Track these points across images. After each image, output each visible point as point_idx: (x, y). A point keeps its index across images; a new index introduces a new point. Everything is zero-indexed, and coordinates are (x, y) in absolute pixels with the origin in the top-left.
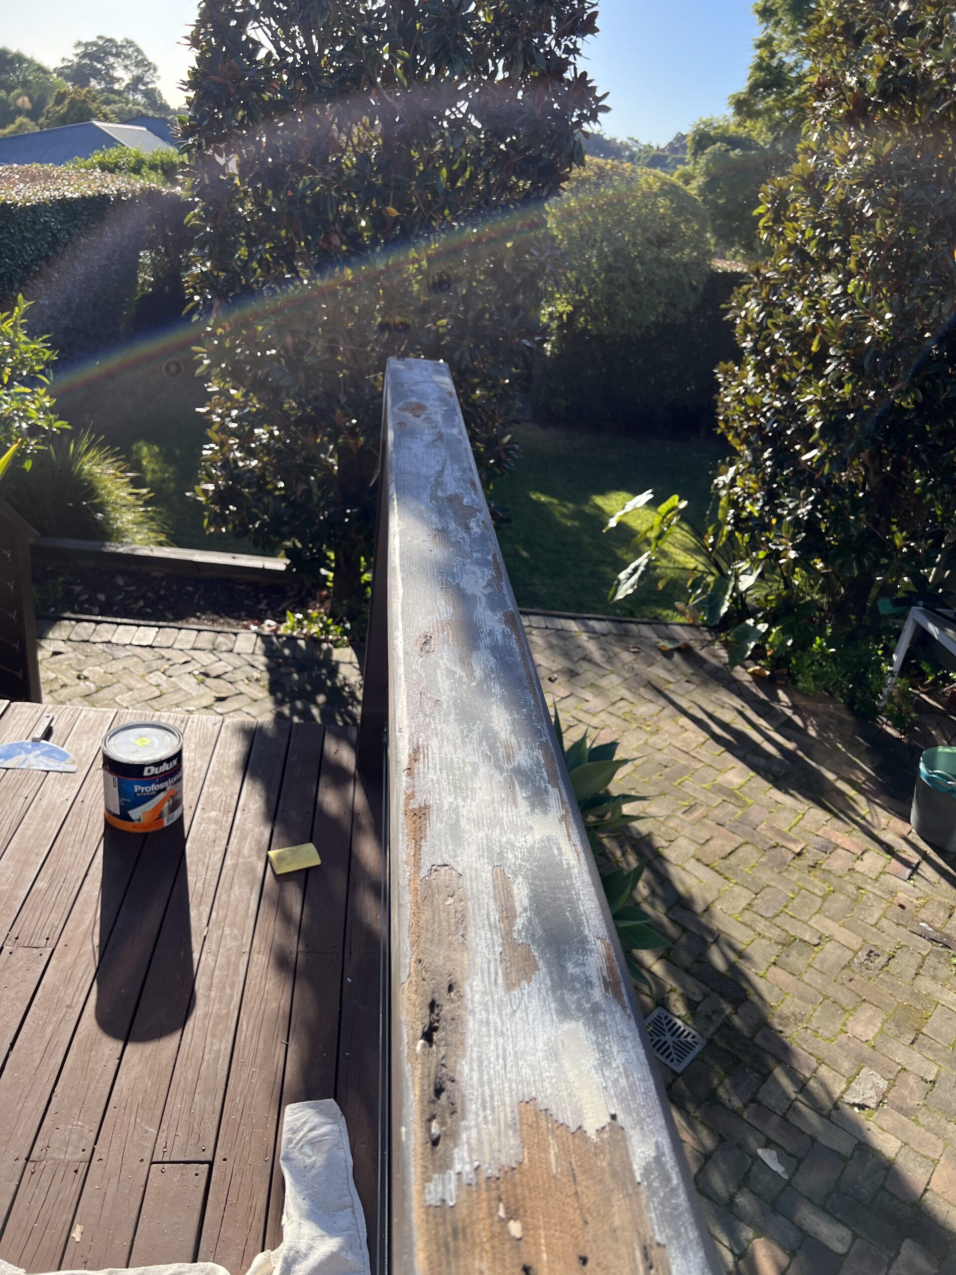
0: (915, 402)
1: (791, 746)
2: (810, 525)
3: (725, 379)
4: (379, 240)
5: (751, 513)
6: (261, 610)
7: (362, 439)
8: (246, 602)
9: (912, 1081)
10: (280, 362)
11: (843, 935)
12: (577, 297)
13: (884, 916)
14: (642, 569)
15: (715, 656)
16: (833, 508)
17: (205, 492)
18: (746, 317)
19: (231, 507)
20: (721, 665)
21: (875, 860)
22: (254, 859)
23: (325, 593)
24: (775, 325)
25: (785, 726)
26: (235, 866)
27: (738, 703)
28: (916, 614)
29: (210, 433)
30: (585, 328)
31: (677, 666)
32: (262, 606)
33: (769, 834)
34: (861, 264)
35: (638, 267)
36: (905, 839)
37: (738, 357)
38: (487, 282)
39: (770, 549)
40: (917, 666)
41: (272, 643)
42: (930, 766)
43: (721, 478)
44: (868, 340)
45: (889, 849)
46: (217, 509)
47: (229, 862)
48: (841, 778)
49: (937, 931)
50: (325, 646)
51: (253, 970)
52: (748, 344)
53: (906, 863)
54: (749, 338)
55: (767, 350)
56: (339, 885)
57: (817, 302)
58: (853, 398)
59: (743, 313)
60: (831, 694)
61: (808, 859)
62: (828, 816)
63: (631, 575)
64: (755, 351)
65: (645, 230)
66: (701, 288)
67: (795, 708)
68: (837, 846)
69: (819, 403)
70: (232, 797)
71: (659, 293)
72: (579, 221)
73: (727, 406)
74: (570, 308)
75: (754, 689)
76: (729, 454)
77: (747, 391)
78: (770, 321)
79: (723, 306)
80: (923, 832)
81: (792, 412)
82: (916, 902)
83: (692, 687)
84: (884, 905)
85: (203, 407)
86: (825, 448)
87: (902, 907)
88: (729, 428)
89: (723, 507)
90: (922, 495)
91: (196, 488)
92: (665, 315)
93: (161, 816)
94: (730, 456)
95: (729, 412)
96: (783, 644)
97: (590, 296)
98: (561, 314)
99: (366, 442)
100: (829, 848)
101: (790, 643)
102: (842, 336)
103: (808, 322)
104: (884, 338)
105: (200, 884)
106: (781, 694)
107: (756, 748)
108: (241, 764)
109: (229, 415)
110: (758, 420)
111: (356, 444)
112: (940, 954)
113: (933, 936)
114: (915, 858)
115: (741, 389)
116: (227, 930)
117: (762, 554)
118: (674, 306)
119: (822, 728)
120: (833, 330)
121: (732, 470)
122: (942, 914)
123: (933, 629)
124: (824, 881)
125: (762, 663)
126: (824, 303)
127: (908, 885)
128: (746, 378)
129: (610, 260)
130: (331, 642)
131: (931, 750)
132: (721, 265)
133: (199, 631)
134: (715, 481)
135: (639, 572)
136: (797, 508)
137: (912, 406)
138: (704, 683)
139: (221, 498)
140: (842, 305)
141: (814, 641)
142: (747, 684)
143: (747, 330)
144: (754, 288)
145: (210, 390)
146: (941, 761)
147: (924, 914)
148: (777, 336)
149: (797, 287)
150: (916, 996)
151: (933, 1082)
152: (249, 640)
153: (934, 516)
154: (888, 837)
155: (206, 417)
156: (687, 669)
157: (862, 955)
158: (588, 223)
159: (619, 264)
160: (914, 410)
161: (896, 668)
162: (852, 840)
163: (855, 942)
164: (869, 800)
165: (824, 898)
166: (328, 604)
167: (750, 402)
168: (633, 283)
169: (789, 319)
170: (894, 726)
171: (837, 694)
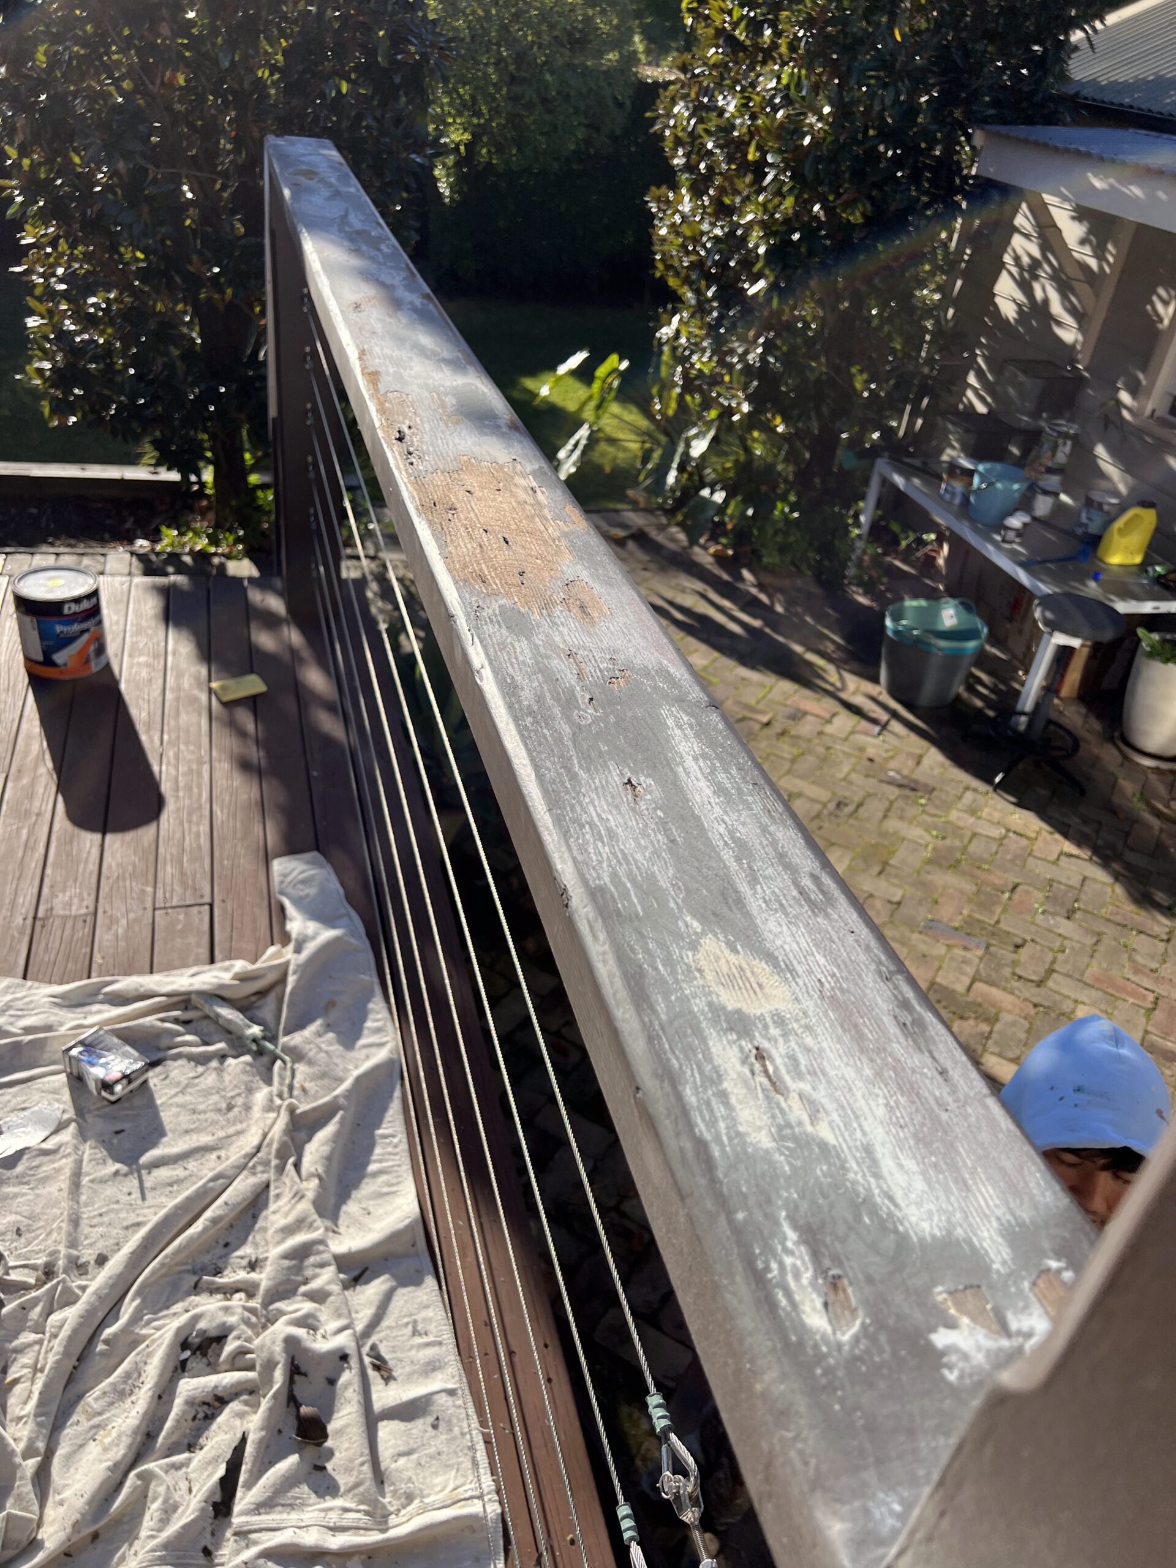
0: (863, 215)
1: (757, 623)
2: (762, 372)
3: (659, 209)
4: (219, 28)
5: (700, 370)
6: (128, 531)
7: (229, 291)
8: (108, 522)
9: (878, 904)
10: (115, 194)
11: (813, 791)
12: (475, 121)
13: (853, 770)
14: (583, 442)
15: (673, 540)
16: (785, 348)
17: (40, 372)
18: (675, 126)
19: (76, 391)
20: (678, 549)
21: (844, 721)
22: (196, 692)
23: (205, 503)
24: (707, 131)
25: (750, 605)
26: (178, 699)
27: (699, 586)
28: (882, 466)
29: (32, 303)
30: (490, 163)
31: (631, 554)
32: (129, 525)
33: (736, 709)
34: (793, 47)
35: (548, 77)
36: (873, 699)
37: (669, 178)
38: (360, 81)
39: (722, 405)
40: (886, 529)
41: (150, 561)
42: (896, 619)
43: (664, 330)
44: (807, 141)
45: (855, 710)
46: (59, 394)
47: (169, 696)
48: (809, 649)
49: (904, 777)
50: (216, 560)
51: (217, 775)
52: (678, 161)
53: (874, 721)
54: (680, 152)
55: (702, 166)
56: (289, 705)
57: (750, 99)
58: (796, 214)
59: (672, 122)
60: (799, 569)
61: (777, 727)
62: (796, 687)
63: (572, 451)
64: (690, 167)
65: (552, 27)
66: (628, 102)
67: (761, 586)
68: (805, 713)
69: (763, 224)
70: (158, 644)
71: (577, 111)
72: (466, 16)
73: (663, 240)
74: (467, 136)
75: (717, 571)
76: (671, 301)
77: (684, 217)
78: (700, 127)
79: (648, 114)
80: (893, 692)
81: (733, 242)
82: (884, 755)
83: (648, 574)
84: (853, 760)
85: (19, 265)
86: (772, 279)
87: (871, 760)
88: (669, 267)
89: (667, 364)
90: (880, 328)
91: (28, 368)
92: (587, 141)
93: (87, 661)
94: (673, 303)
95: (666, 248)
96: (743, 514)
97: (491, 120)
98: (458, 145)
99: (234, 295)
100: (798, 716)
101: (750, 512)
102: (779, 138)
103: (742, 123)
104: (824, 139)
105: (144, 715)
106: (746, 574)
107: (720, 629)
108: (161, 616)
109: (54, 275)
110: (698, 253)
111: (223, 299)
112: (907, 797)
113: (901, 782)
114: (884, 716)
115: (677, 219)
116: (182, 747)
117: (713, 414)
118: (598, 130)
119: (789, 604)
120: (768, 130)
121: (676, 319)
122: (911, 763)
123: (899, 480)
124: (793, 745)
125: (724, 540)
126: (757, 99)
127: (878, 741)
128: (681, 202)
129: (512, 68)
130: (223, 555)
131: (897, 605)
132: (651, 73)
133: (57, 554)
134: (658, 335)
135: (581, 447)
136: (746, 352)
137: (861, 221)
138: (663, 569)
139: (61, 378)
140: (777, 101)
141: (775, 507)
142: (709, 567)
143: (678, 142)
144: (682, 87)
145: (23, 242)
146: (909, 614)
147: (892, 764)
148: (710, 145)
149: (728, 82)
150: (884, 835)
151: (899, 903)
152: (122, 559)
153: (893, 351)
154: (859, 700)
155: (25, 279)
156: (644, 557)
157: (831, 806)
158: (479, 19)
159: (523, 74)
160: (863, 225)
161: (865, 529)
162: (823, 706)
163: (823, 795)
164: (838, 667)
165: (793, 761)
166: (211, 515)
167: (688, 233)
168: (544, 100)
169: (721, 122)
170: (865, 594)
171: (804, 567)
